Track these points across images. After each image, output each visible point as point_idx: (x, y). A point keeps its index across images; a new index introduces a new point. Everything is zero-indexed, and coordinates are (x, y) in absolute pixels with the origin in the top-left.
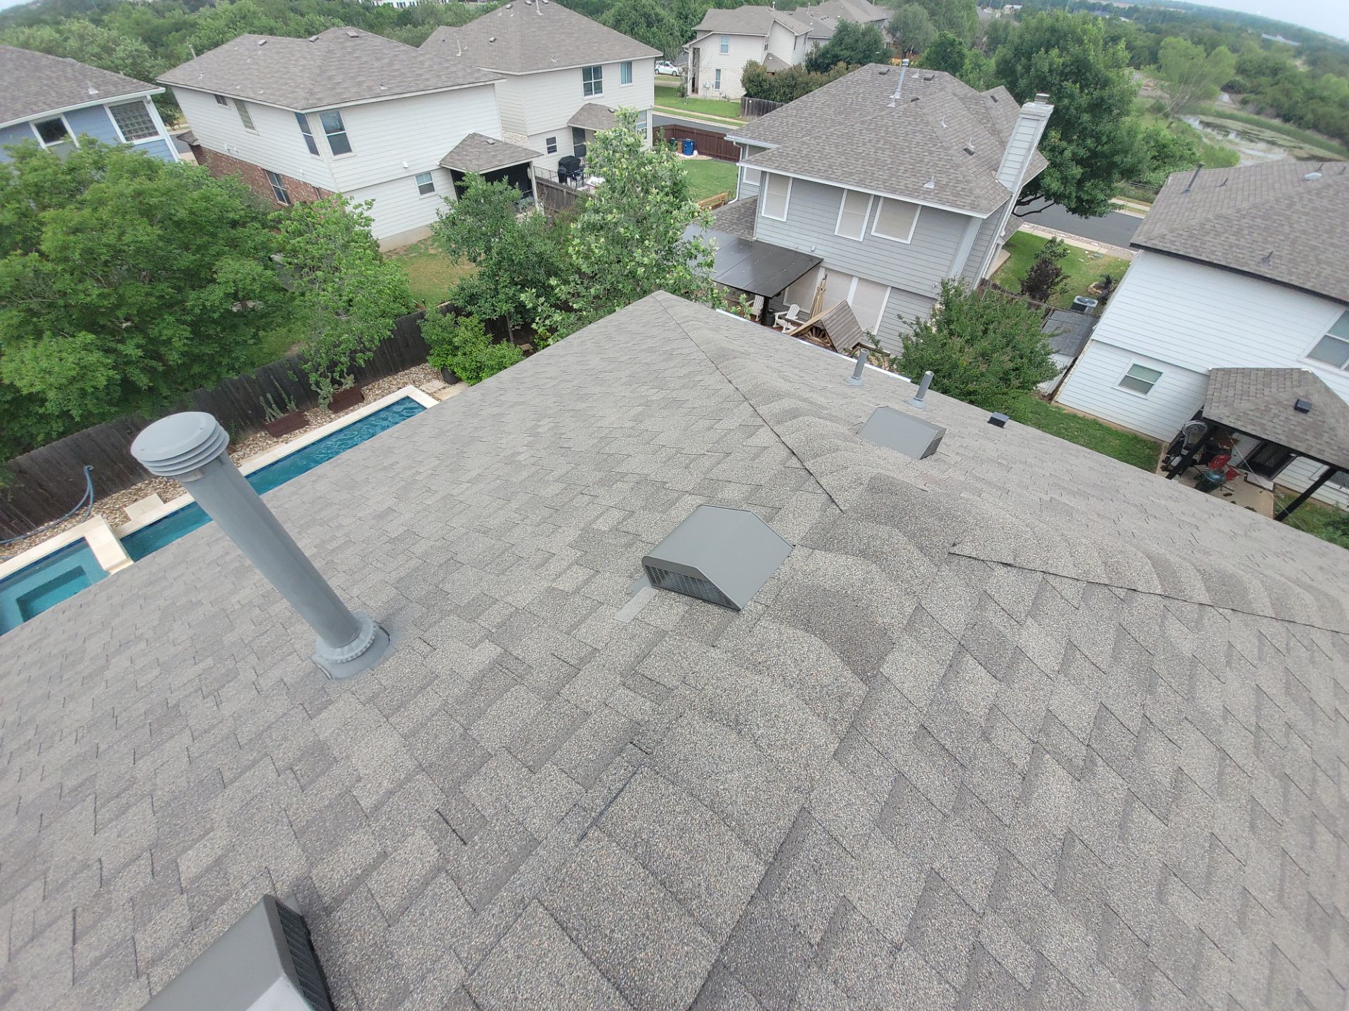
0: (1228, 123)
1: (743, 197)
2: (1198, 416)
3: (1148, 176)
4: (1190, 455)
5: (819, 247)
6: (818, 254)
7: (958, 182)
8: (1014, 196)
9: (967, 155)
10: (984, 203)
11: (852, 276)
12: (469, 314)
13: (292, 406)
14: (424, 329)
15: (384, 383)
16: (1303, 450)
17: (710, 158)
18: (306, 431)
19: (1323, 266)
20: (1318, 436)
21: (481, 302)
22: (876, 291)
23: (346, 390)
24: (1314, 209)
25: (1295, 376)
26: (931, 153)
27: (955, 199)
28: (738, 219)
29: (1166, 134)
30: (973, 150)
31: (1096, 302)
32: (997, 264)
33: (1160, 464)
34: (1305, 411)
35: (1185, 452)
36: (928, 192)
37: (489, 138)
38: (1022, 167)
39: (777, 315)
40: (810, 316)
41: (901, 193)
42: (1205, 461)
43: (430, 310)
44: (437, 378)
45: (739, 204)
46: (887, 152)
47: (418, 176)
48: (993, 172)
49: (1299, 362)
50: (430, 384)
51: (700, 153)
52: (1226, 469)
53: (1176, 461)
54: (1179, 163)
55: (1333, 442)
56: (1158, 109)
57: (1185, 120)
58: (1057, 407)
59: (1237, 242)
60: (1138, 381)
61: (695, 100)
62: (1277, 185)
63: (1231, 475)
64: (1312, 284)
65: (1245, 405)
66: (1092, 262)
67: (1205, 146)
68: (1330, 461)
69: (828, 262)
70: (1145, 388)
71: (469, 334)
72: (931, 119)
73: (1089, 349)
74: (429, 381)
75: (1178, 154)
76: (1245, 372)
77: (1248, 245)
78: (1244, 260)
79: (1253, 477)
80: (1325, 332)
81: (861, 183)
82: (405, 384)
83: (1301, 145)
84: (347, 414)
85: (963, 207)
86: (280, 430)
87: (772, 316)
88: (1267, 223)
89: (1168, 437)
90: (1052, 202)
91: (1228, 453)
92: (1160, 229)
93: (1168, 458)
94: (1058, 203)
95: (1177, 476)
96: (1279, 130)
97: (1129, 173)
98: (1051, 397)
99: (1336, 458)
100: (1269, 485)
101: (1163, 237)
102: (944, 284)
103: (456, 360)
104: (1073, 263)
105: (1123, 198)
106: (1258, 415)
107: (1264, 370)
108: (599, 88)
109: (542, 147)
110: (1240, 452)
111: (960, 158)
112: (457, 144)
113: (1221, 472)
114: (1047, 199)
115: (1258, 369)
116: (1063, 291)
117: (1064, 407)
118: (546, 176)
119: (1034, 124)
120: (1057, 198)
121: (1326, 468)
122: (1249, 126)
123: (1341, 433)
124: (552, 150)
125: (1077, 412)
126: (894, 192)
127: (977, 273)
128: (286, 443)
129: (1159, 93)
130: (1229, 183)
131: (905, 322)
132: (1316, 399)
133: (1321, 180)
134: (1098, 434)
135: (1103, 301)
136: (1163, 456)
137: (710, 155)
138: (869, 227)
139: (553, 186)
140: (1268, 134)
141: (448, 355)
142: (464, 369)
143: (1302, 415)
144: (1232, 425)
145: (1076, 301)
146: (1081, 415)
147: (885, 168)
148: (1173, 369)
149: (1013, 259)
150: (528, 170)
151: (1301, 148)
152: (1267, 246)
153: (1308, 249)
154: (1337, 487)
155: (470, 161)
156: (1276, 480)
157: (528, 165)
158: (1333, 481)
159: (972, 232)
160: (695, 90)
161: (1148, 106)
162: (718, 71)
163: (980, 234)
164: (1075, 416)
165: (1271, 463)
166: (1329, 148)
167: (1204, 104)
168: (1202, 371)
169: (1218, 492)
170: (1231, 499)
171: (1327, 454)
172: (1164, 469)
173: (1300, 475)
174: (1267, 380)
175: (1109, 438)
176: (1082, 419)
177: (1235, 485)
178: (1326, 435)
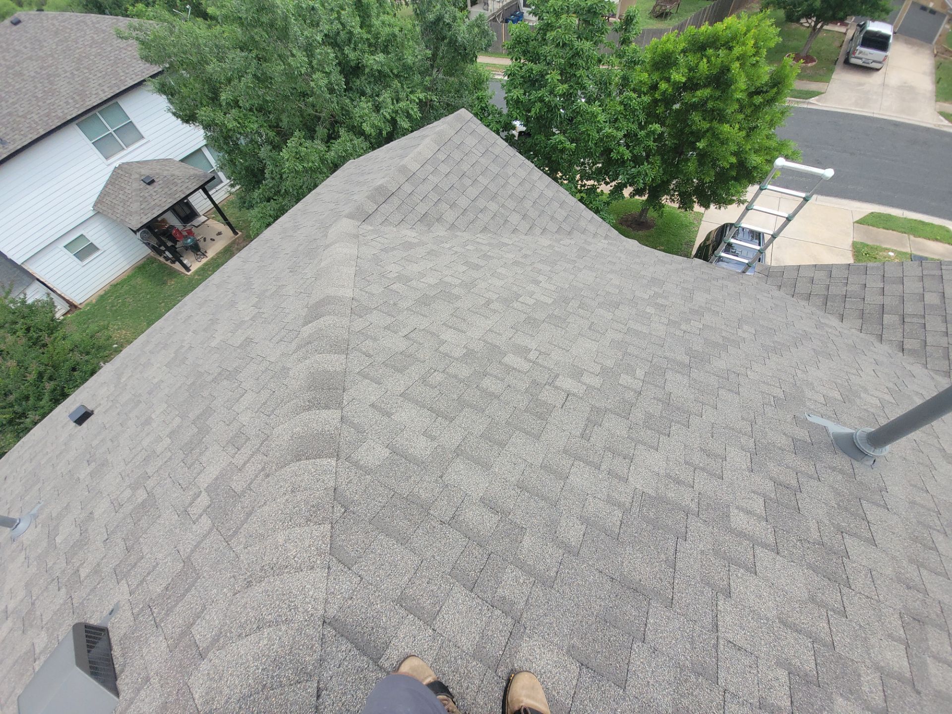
2: (135, 232)
4: (166, 246)
16: (183, 196)
19: (29, 117)
20: (175, 184)
25: (119, 171)
33: (168, 263)
34: (152, 182)
35: (163, 248)
42: (175, 241)
49: (109, 165)
52: (185, 233)
53: (168, 255)
55: (182, 180)
60: (84, 250)
63: (190, 233)
64: (41, 130)
65: (135, 206)
68: (196, 187)
70: (91, 249)
73: (32, 268)
76: (104, 193)
79: (196, 222)
80: (90, 143)
89: (146, 251)
91: (172, 227)
93: (164, 257)
95: (181, 258)
98: (73, 306)
99: (195, 183)
100: (203, 218)
106: (146, 204)
107: (107, 184)
110: (173, 221)
113: (186, 237)
115: (106, 186)
117: (91, 299)
121: (200, 191)
123: (177, 173)
125: (98, 294)
132: (146, 172)
134: (126, 288)
136: (162, 259)
143: (155, 184)
144: (149, 219)
146: (102, 293)
148: (82, 227)
154: (214, 190)
156: (201, 214)
158: (210, 190)
164: (102, 296)
165: (188, 211)
168: (92, 213)
169: (201, 244)
170: (208, 239)
171: (190, 186)
172: (173, 262)
173: (200, 202)
174: (117, 186)
175: (133, 283)
176: (106, 293)
177: (199, 235)
178: (176, 180)
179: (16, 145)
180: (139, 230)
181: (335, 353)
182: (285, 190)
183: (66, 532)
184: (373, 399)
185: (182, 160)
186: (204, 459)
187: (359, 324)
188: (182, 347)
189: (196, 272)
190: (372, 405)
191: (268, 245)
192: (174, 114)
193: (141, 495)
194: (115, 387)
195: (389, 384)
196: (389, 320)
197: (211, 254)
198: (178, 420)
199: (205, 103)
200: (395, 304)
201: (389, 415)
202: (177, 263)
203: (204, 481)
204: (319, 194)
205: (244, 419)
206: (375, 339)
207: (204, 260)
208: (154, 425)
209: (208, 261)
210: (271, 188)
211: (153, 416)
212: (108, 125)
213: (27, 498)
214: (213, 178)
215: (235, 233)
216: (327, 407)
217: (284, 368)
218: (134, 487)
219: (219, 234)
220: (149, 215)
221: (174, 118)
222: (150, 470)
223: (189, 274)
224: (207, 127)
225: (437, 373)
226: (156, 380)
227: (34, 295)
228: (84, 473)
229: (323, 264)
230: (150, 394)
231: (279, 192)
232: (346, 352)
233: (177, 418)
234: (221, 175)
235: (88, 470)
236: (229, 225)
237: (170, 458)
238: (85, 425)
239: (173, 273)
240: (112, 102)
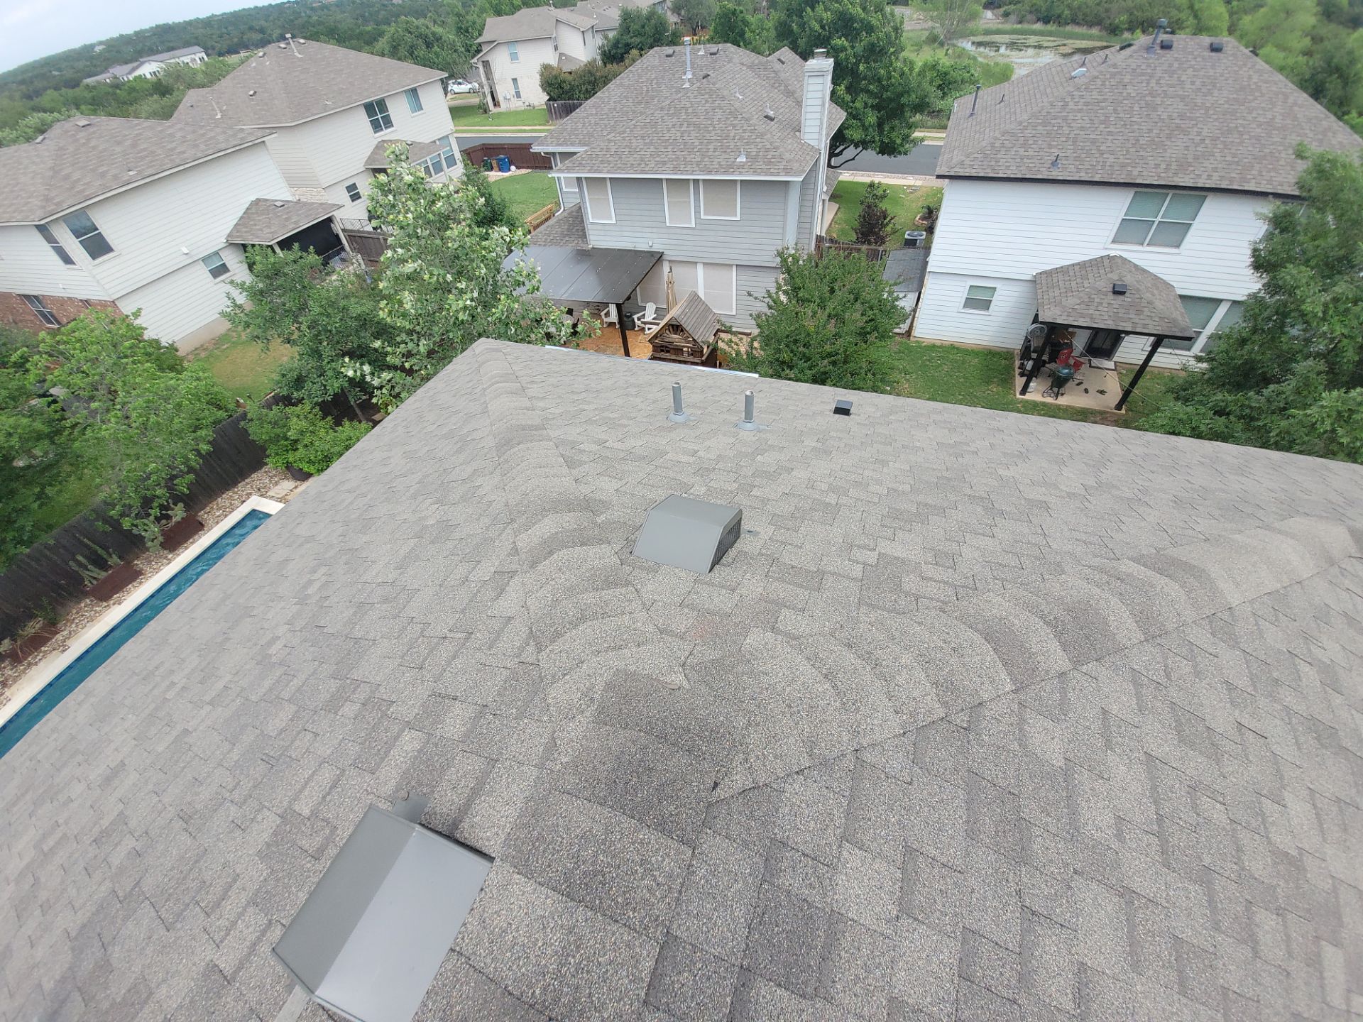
0: (997, 38)
1: (568, 206)
2: (1036, 320)
3: (940, 104)
4: (1040, 356)
5: (655, 241)
6: (657, 248)
7: (768, 150)
8: (822, 152)
9: (769, 121)
10: (796, 165)
11: (696, 263)
12: (300, 401)
13: (114, 560)
14: (250, 431)
15: (223, 500)
16: (1129, 329)
17: (530, 170)
18: (141, 583)
19: (1105, 156)
20: (1139, 312)
21: (308, 385)
22: (722, 273)
23: (178, 523)
24: (1087, 104)
25: (1106, 262)
26: (734, 126)
27: (769, 167)
28: (568, 230)
29: (945, 61)
30: (773, 116)
31: (924, 233)
32: (829, 217)
33: (1017, 371)
34: (1123, 293)
35: (1034, 355)
36: (742, 166)
37: (276, 201)
38: (822, 123)
39: (635, 317)
40: (667, 310)
41: (717, 173)
42: (1053, 359)
43: (252, 408)
44: (286, 478)
45: (566, 214)
46: (693, 134)
47: (205, 260)
48: (797, 133)
49: (1106, 249)
50: (278, 487)
51: (518, 168)
52: (1072, 362)
53: (1029, 365)
54: (962, 86)
55: (1153, 315)
56: (933, 40)
57: (960, 44)
58: (917, 342)
59: (1026, 153)
60: (978, 301)
61: (499, 114)
62: (1049, 90)
63: (1077, 365)
64: (1100, 176)
65: (1071, 301)
66: (912, 196)
67: (982, 65)
68: (1155, 332)
69: (669, 254)
70: (985, 305)
71: (304, 423)
72: (725, 93)
73: (929, 282)
74: (276, 484)
75: (959, 79)
76: (1063, 270)
77: (1036, 154)
78: (1036, 169)
79: (1095, 362)
80: (1122, 216)
81: (676, 169)
82: (249, 495)
84: (187, 548)
85: (778, 174)
86: (107, 592)
87: (630, 319)
88: (1047, 128)
89: (1017, 344)
90: (861, 148)
91: (1070, 346)
92: (957, 157)
93: (1022, 364)
94: (866, 149)
95: (1034, 378)
97: (921, 107)
98: (909, 333)
99: (1159, 328)
100: (1110, 365)
101: (962, 163)
102: (780, 254)
103: (298, 454)
104: (896, 201)
105: (922, 129)
106: (1085, 307)
107: (1079, 264)
108: (388, 122)
109: (345, 197)
110: (1080, 342)
111: (762, 126)
112: (240, 214)
113: (1068, 366)
114: (856, 146)
115: (1073, 265)
116: (894, 232)
117: (923, 340)
118: (357, 227)
119: (820, 80)
120: (864, 144)
121: (1152, 339)
122: (1015, 37)
123: (1158, 304)
124: (356, 197)
125: (935, 342)
126: (710, 172)
127: (811, 233)
128: (120, 604)
129: (930, 24)
130: (1006, 98)
131: (756, 298)
132: (1129, 279)
133: (1087, 74)
135: (930, 230)
136: (1017, 363)
137: (528, 168)
138: (697, 212)
139: (366, 235)
141: (287, 451)
142: (310, 462)
143: (1121, 297)
144: (1065, 323)
145: (906, 237)
146: (938, 343)
147: (695, 150)
148: (1005, 282)
149: (841, 210)
150: (332, 225)
152: (1053, 150)
153: (1088, 144)
154: (1169, 351)
155: (261, 230)
156: (1115, 359)
157: (330, 220)
158: (1164, 347)
159: (794, 197)
160: (496, 104)
161: (924, 38)
162: (515, 80)
163: (803, 196)
164: (934, 346)
165: (1107, 345)
167: (971, 25)
168: (1029, 278)
169: (1070, 384)
170: (1083, 387)
171: (1151, 327)
172: (1022, 375)
173: (1132, 351)
174: (1083, 272)
175: (968, 358)
176: (941, 347)
177: (1084, 373)
178: (1146, 309)
179: (1061, 174)
180: (1041, 323)
181: (1136, 622)
182: (1265, 425)
183: (767, 460)
184: (1114, 709)
185: (1181, 297)
186: (900, 534)
187: (1200, 636)
188: (968, 445)
189: (1027, 401)
190: (1105, 712)
191: (1171, 453)
192: (1255, 250)
193: (832, 499)
194: (882, 415)
195: (1149, 727)
196: (1244, 683)
197: (1063, 401)
198: (907, 488)
199: (1313, 263)
200: (1276, 681)
201: (1109, 745)
202: (1025, 379)
203: (885, 547)
205: (966, 550)
206: (1198, 674)
207: (1049, 400)
208: (886, 470)
209: (1051, 404)
210: (1251, 408)
211: (891, 464)
212: (1164, 211)
213: (762, 415)
214: (1189, 339)
215: (1119, 407)
216: (1064, 647)
217: (1059, 565)
218: (832, 489)
219: (1102, 392)
220: (1071, 318)
221: (1249, 252)
222: (852, 492)
223: (1018, 396)
224: (1273, 288)
225: (1222, 808)
226: (918, 444)
227: (905, 302)
228: (810, 442)
229: (1237, 537)
230: (904, 448)
231: (1252, 419)
232: (1149, 638)
233: (908, 486)
234: (1197, 348)
235: (814, 444)
236: (1127, 394)
237: (875, 503)
238: (837, 416)
239: (1007, 381)
240: (1200, 193)
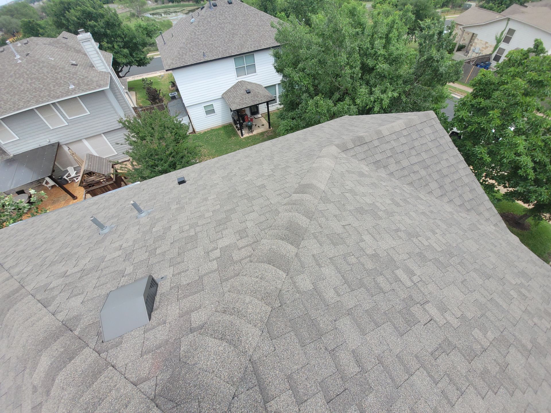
0: (158, 11)
2: (231, 111)
3: (152, 41)
4: (240, 122)
5: (50, 139)
6: (54, 141)
7: (83, 79)
8: (112, 73)
9: (75, 66)
10: (102, 82)
11: (81, 140)
16: (258, 103)
19: (218, 48)
20: (257, 97)
22: (98, 139)
24: (202, 31)
25: (239, 84)
26: (58, 73)
27: (89, 87)
29: (144, 24)
30: (76, 63)
31: (176, 92)
32: (134, 98)
33: (236, 129)
34: (250, 92)
35: (238, 122)
36: (74, 90)
38: (103, 61)
39: (65, 177)
40: (80, 168)
41: (62, 96)
42: (244, 121)
48: (94, 68)
49: (237, 79)
52: (249, 119)
53: (238, 126)
54: (156, 32)
55: (261, 96)
56: (133, 15)
57: (145, 16)
58: (199, 133)
59: (192, 54)
60: (210, 111)
62: (186, 29)
63: (252, 120)
64: (221, 56)
65: (237, 101)
66: (163, 79)
67: (159, 22)
68: (265, 101)
69: (62, 141)
70: (213, 111)
72: (43, 59)
73: (189, 110)
75: (153, 29)
76: (229, 91)
77: (196, 53)
78: (199, 59)
79: (256, 116)
80: (235, 68)
83: (183, 9)
88: (194, 43)
89: (231, 121)
90: (129, 66)
91: (246, 115)
92: (169, 61)
93: (236, 126)
94: (132, 66)
95: (242, 129)
96: (174, 7)
97: (144, 45)
98: (194, 131)
99: (265, 100)
100: (260, 116)
101: (172, 63)
102: (120, 122)
104: (157, 83)
105: (151, 52)
106: (242, 101)
107: (232, 87)
110: (248, 112)
111: (73, 69)
113: (249, 121)
114: (127, 66)
115: (231, 88)
116: (164, 96)
117: (201, 131)
120: (130, 64)
121: (266, 103)
122: (165, 9)
123: (261, 92)
125: (205, 130)
126: (58, 98)
127: (129, 108)
129: (128, 9)
130: (173, 34)
131: (122, 144)
132: (249, 87)
133: (196, 21)
134: (216, 133)
135: (177, 90)
136: (235, 127)
138: (64, 117)
140: (172, 9)
143: (250, 94)
144: (240, 108)
145: (170, 96)
146: (206, 131)
148: (214, 101)
149: (137, 93)
151: (184, 10)
152: (201, 51)
153: (211, 46)
154: (272, 105)
156: (260, 113)
158: (270, 104)
159: (110, 96)
161: (129, 15)
163: (115, 94)
164: (206, 132)
165: (256, 110)
166: (191, 6)
167: (145, 7)
168: (220, 97)
169: (253, 127)
170: (257, 126)
171: (263, 100)
172: (238, 130)
173: (263, 108)
174: (235, 89)
175: (219, 132)
176: (208, 131)
177: (255, 122)
178: (258, 95)
179: (208, 58)
180: (233, 111)
182: (304, 117)
183: (158, 228)
185: (265, 87)
186: (224, 232)
187: (322, 206)
188: (231, 172)
189: (245, 138)
191: (287, 142)
192: (275, 67)
193: (192, 233)
194: (198, 175)
195: (326, 249)
196: (338, 212)
197: (255, 133)
198: (218, 206)
200: (343, 205)
202: (240, 131)
203: (221, 244)
204: (323, 127)
205: (248, 224)
206: (327, 219)
207: (251, 134)
208: (208, 203)
209: (252, 135)
210: (298, 114)
211: (209, 198)
212: (245, 62)
213: (148, 203)
214: (274, 100)
215: (270, 128)
216: (292, 244)
217: (277, 210)
218: (191, 226)
219: (263, 125)
220: (241, 106)
221: (273, 68)
222: (200, 223)
223: (242, 137)
224: (284, 76)
225: (353, 256)
226: (215, 182)
227: (185, 121)
228: (174, 207)
229: (314, 165)
230: (211, 187)
231: (301, 117)
232: (311, 219)
233: (219, 205)
234: (278, 100)
235: (176, 207)
236: (269, 123)
237: (210, 223)
238: (181, 185)
239: (236, 134)
240: (252, 53)
